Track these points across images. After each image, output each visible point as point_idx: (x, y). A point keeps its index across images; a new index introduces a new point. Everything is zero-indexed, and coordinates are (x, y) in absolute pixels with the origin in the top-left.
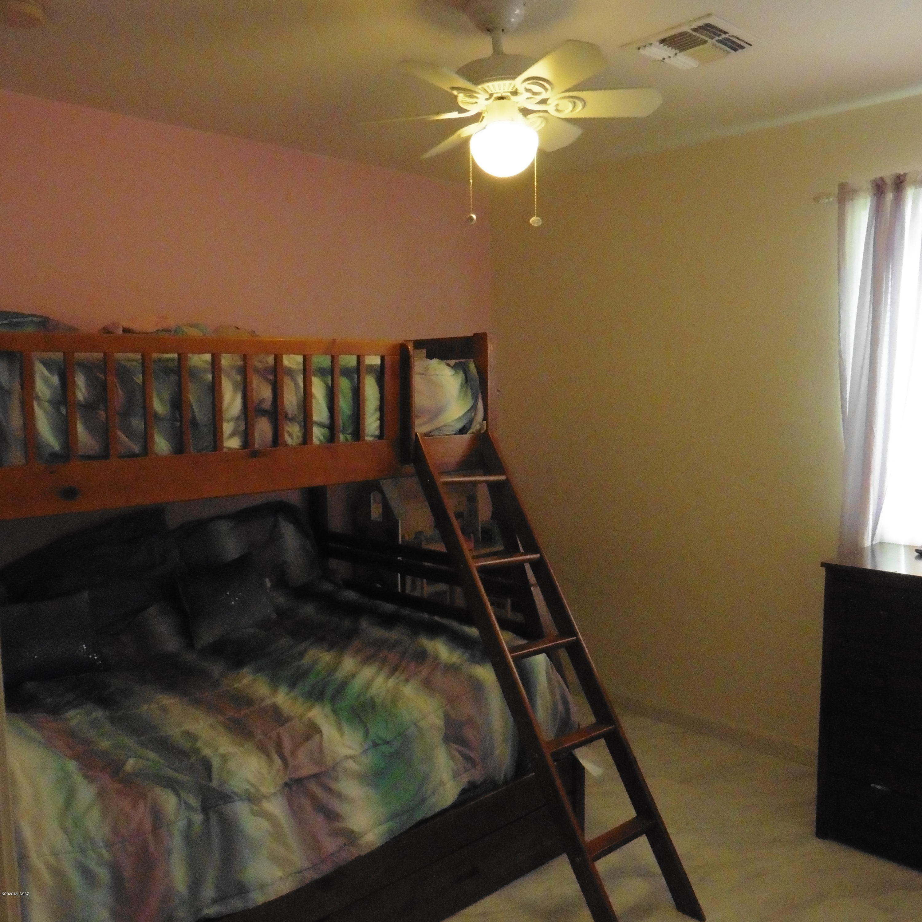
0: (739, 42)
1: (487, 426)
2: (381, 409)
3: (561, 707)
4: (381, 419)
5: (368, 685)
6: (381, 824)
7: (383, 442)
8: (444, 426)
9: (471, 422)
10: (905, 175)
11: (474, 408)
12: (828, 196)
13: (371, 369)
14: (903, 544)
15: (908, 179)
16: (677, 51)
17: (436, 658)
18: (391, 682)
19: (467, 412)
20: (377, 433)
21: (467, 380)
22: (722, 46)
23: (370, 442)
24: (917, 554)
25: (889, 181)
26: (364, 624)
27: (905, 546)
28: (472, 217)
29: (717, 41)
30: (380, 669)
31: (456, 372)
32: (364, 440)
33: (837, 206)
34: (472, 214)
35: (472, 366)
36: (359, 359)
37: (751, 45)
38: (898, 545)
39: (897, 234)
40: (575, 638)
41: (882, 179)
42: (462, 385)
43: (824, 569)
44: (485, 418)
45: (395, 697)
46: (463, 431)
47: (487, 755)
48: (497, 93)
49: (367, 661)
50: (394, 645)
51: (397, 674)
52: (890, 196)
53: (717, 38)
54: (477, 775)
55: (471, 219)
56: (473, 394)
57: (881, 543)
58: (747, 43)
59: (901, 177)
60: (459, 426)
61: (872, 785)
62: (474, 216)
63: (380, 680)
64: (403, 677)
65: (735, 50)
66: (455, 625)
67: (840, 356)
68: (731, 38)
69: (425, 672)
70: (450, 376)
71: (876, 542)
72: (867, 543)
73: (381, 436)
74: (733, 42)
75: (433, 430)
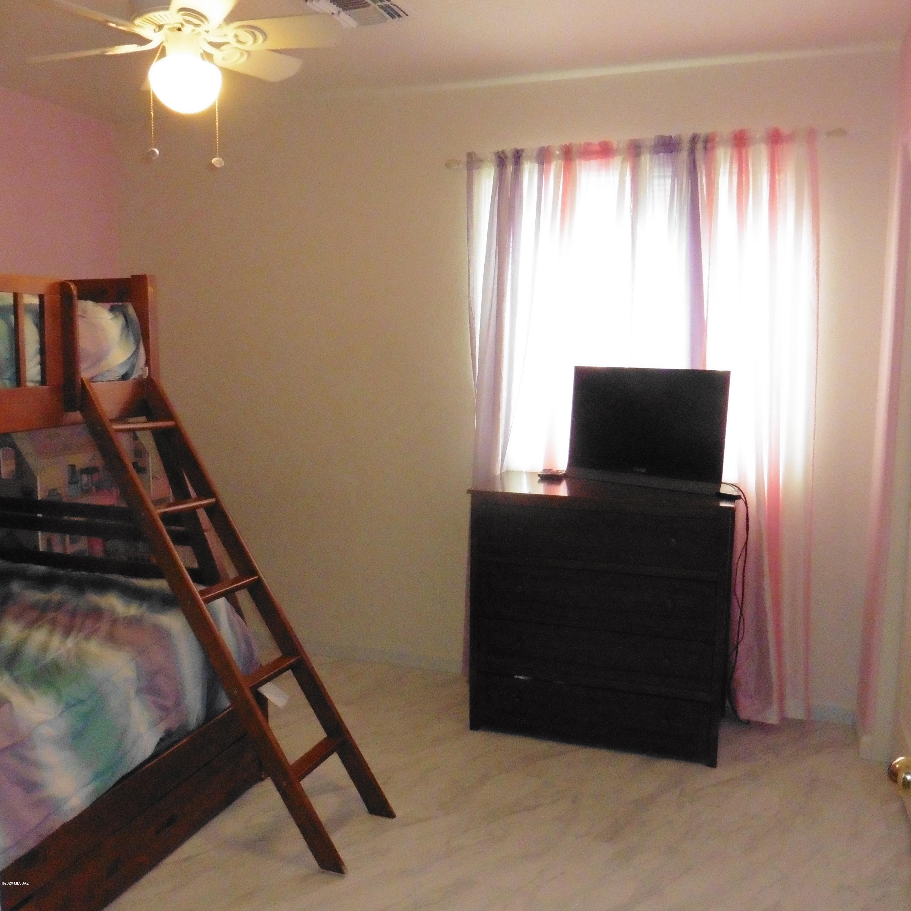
0: (397, 10)
1: (150, 371)
2: (42, 352)
3: (243, 646)
4: (43, 363)
5: (45, 648)
6: (85, 786)
7: (45, 387)
8: (107, 371)
9: (133, 366)
10: (522, 150)
11: (136, 353)
12: (458, 163)
13: (28, 308)
14: (524, 471)
15: (524, 154)
16: (341, 9)
17: (113, 612)
18: (70, 642)
19: (130, 358)
20: (38, 378)
21: (128, 323)
22: (382, 11)
23: (31, 389)
24: (539, 478)
25: (510, 155)
26: (15, 587)
27: (527, 473)
28: (154, 151)
29: (378, 6)
30: (51, 632)
31: (116, 317)
32: (26, 386)
33: (465, 172)
34: (154, 148)
35: (131, 310)
36: (16, 296)
37: (407, 15)
38: (521, 472)
39: (517, 203)
40: (256, 577)
41: (503, 152)
42: (123, 329)
43: (470, 495)
44: (147, 363)
45: (80, 656)
46: (125, 377)
47: (179, 702)
48: (169, 24)
49: (33, 624)
50: (59, 606)
51: (74, 633)
52: (510, 168)
53: (380, 3)
54: (172, 722)
55: (154, 152)
56: (135, 339)
57: (507, 472)
58: (404, 13)
59: (520, 152)
60: (122, 371)
61: (516, 677)
62: (157, 151)
63: (56, 641)
64: (81, 635)
65: (393, 17)
66: (121, 579)
67: (470, 308)
68: (391, 6)
69: (104, 626)
70: (111, 319)
71: (504, 470)
72: (498, 472)
73: (43, 382)
74: (392, 9)
75: (96, 376)
